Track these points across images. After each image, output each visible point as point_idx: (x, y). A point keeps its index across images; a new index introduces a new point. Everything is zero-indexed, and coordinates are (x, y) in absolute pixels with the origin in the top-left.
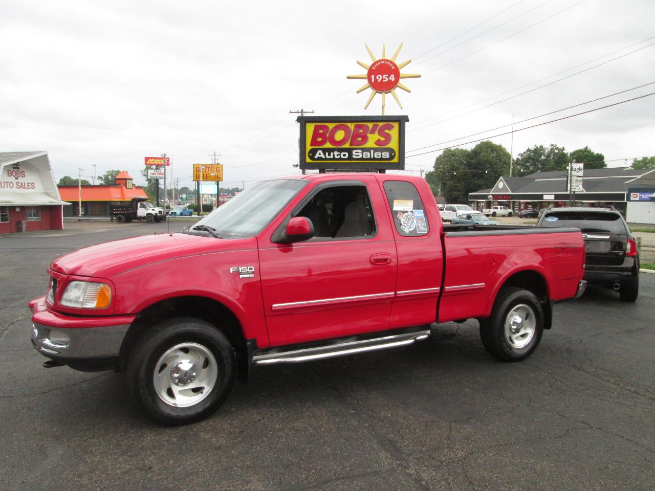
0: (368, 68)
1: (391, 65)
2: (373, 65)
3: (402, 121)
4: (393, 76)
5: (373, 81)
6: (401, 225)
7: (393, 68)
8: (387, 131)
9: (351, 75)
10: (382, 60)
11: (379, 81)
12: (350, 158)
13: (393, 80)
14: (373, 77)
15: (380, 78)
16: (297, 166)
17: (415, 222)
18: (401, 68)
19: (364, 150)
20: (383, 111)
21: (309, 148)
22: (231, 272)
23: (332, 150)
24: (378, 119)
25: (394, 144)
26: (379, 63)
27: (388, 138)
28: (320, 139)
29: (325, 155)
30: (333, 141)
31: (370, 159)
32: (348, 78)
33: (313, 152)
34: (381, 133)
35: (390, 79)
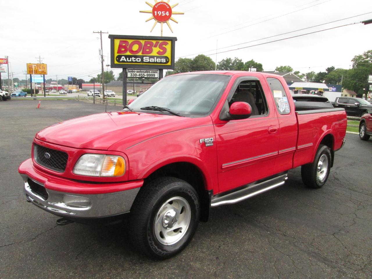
0: (153, 6)
1: (167, 6)
2: (156, 5)
3: (173, 40)
4: (168, 12)
5: (156, 15)
6: (279, 107)
7: (168, 7)
8: (164, 46)
10: (161, 2)
11: (160, 15)
13: (168, 15)
14: (156, 12)
15: (160, 13)
20: (162, 34)
21: (116, 55)
22: (201, 142)
23: (131, 56)
24: (159, 38)
25: (168, 54)
26: (159, 4)
27: (165, 50)
28: (123, 50)
29: (126, 59)
31: (154, 63)
32: (140, 12)
33: (119, 57)
34: (161, 47)
35: (166, 14)
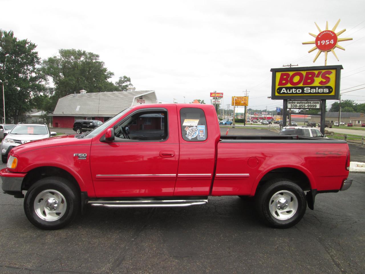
0: (316, 37)
1: (332, 34)
2: (319, 35)
3: (338, 69)
4: (332, 40)
5: (319, 44)
7: (333, 35)
8: (327, 75)
9: (304, 42)
10: (325, 31)
11: (323, 44)
12: (303, 92)
13: (332, 43)
14: (319, 42)
15: (323, 42)
16: (270, 97)
17: (197, 132)
18: (339, 35)
19: (312, 88)
20: (326, 63)
21: (277, 87)
22: (74, 156)
23: (292, 88)
24: (321, 68)
25: (332, 84)
28: (284, 82)
29: (287, 91)
30: (292, 83)
31: (316, 93)
32: (303, 44)
33: (280, 89)
34: (324, 77)
35: (330, 42)
